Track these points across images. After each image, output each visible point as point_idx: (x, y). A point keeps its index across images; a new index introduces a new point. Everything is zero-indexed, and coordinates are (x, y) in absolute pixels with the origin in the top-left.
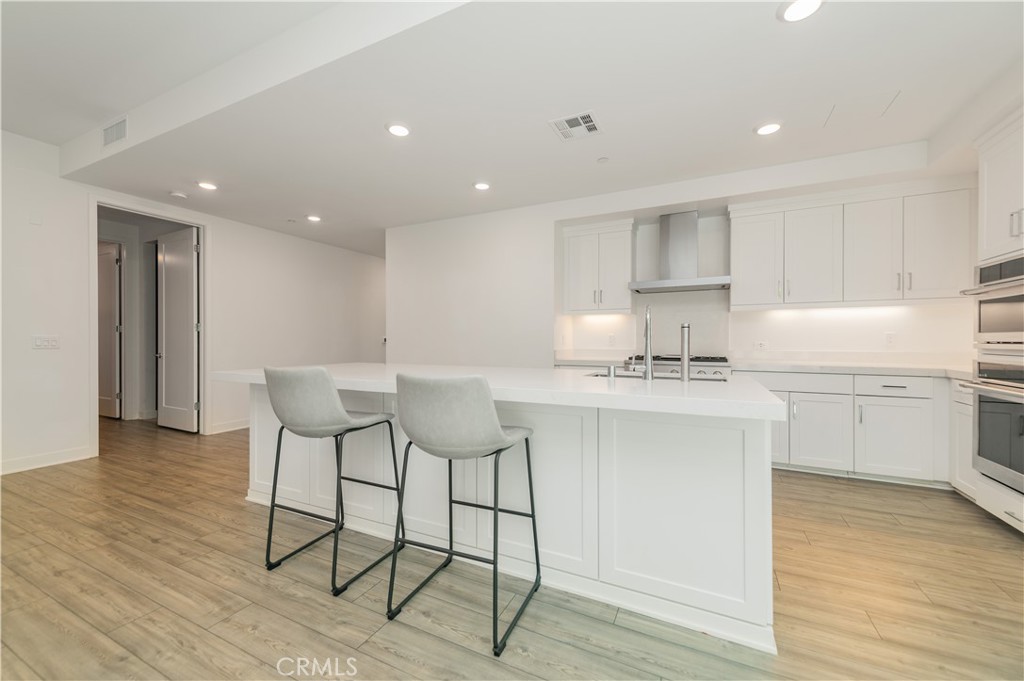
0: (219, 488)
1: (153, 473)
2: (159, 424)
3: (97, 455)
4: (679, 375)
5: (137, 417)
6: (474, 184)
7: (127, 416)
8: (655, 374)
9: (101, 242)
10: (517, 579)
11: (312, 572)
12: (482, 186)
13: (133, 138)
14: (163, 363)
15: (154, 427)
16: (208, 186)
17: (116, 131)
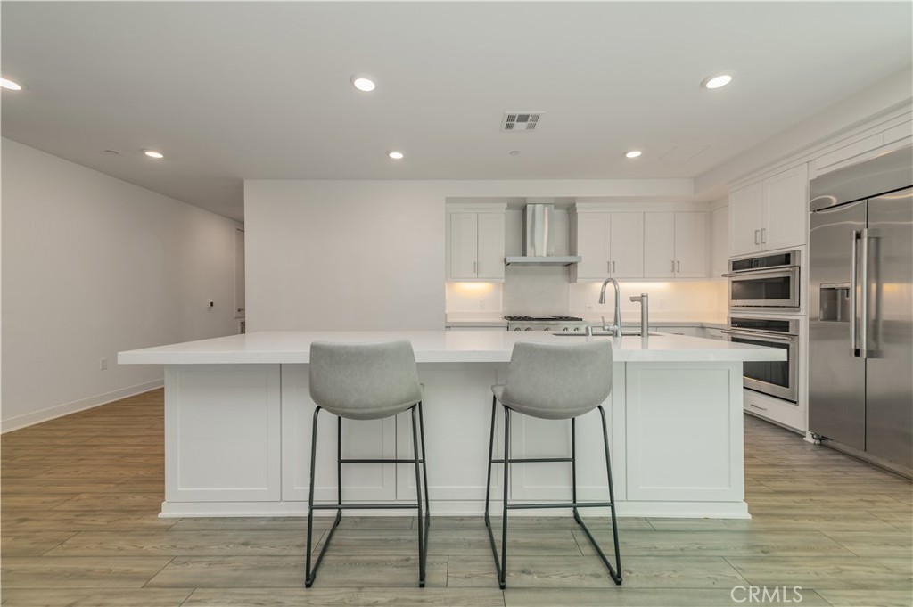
6: (388, 153)
12: (396, 155)
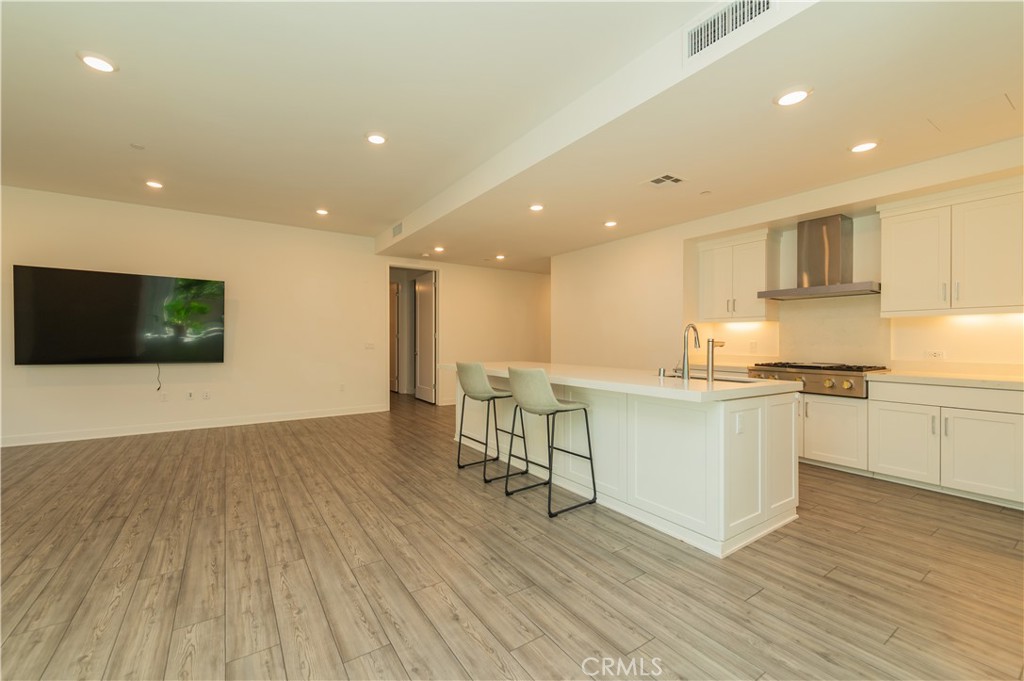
0: (443, 432)
1: (413, 421)
2: (417, 396)
3: (389, 409)
4: (705, 376)
5: (405, 392)
6: (604, 224)
7: (401, 392)
8: (691, 374)
9: (391, 283)
10: (578, 496)
11: (477, 473)
12: (611, 224)
13: (406, 233)
14: (418, 357)
15: (414, 399)
16: (439, 249)
17: (398, 230)
